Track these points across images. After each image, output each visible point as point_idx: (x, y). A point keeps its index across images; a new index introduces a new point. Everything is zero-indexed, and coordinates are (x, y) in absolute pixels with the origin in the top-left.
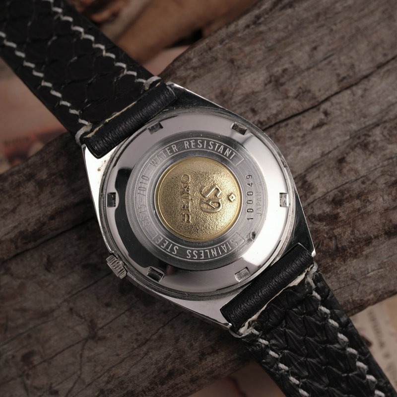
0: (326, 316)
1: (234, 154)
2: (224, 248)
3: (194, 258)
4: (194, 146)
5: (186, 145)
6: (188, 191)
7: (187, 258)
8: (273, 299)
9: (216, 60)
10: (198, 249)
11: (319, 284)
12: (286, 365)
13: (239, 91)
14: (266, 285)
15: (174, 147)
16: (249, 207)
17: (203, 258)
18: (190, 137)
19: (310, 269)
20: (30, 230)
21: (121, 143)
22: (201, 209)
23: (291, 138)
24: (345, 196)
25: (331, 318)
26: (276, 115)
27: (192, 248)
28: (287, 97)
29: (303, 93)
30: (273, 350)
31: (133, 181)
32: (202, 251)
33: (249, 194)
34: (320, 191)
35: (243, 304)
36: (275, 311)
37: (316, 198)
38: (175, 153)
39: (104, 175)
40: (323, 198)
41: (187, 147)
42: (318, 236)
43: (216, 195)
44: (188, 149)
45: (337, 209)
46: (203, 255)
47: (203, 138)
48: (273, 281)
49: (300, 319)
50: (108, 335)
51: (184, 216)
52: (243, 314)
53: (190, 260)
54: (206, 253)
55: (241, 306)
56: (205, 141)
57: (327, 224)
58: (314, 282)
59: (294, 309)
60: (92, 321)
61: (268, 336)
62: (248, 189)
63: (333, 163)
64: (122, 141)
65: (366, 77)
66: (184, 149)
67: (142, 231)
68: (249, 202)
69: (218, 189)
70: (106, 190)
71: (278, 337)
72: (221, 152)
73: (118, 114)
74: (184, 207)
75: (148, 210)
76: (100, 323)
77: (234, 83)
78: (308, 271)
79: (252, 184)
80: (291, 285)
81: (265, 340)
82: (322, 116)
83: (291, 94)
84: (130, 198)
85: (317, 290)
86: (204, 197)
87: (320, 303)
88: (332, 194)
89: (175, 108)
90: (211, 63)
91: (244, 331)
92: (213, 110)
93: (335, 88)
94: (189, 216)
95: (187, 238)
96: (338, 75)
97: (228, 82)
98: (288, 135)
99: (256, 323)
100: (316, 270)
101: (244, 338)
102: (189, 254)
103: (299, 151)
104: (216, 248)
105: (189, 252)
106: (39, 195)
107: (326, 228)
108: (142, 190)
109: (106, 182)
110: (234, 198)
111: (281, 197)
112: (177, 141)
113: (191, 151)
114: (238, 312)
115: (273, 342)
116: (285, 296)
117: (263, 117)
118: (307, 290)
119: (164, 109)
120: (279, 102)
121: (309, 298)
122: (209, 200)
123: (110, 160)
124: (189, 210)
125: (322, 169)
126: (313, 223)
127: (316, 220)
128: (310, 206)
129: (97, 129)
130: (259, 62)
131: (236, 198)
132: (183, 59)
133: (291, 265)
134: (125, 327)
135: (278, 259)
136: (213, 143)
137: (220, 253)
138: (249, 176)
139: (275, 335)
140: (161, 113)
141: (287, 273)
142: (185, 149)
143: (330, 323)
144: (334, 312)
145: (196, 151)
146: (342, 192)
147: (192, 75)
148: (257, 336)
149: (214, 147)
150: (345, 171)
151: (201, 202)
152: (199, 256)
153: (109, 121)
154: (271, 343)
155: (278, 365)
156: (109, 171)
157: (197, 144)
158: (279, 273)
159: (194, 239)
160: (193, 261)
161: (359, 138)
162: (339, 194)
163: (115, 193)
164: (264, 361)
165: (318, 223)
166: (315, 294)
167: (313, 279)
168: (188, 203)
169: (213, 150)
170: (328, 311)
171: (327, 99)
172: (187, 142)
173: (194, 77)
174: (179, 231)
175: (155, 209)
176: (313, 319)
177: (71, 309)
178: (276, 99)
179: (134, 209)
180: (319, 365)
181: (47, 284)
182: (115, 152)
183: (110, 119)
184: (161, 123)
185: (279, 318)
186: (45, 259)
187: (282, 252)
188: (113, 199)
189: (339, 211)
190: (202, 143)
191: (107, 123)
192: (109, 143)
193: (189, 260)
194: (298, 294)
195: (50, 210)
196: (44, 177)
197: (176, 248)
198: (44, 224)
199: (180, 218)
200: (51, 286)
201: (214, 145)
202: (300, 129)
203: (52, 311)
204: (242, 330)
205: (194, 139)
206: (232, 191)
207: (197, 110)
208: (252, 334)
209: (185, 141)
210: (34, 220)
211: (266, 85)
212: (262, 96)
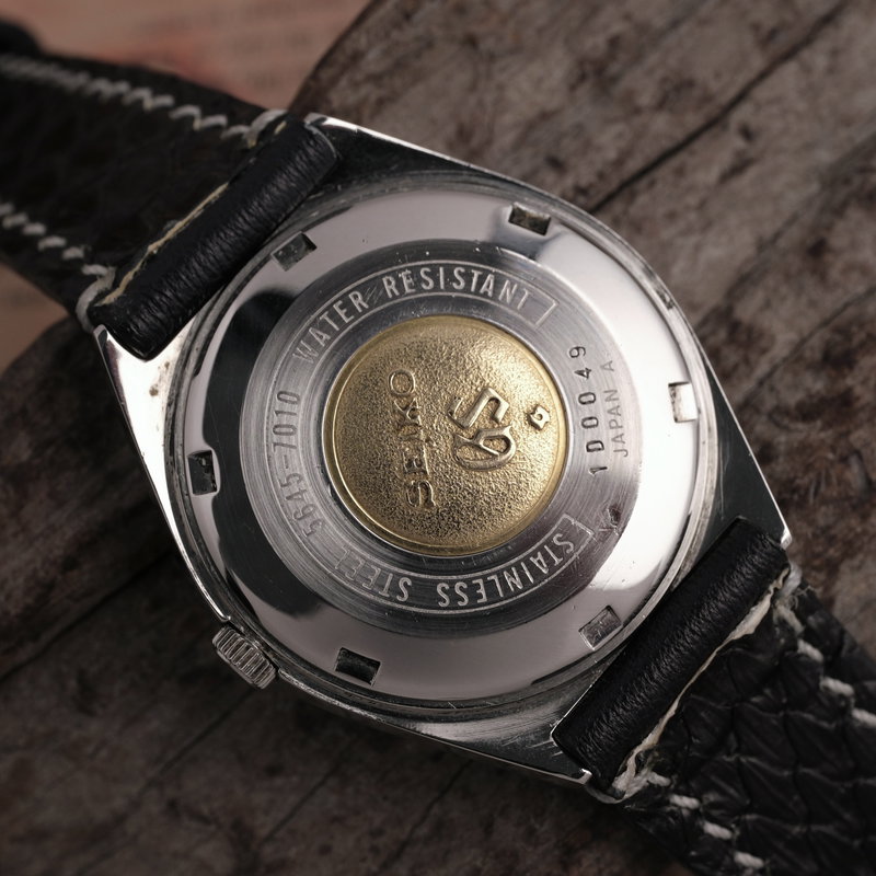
0: (843, 704)
1: (527, 293)
2: (539, 562)
3: (460, 604)
4: (410, 286)
5: (390, 287)
6: (414, 417)
7: (440, 608)
8: (692, 681)
9: (430, 45)
10: (467, 576)
11: (811, 619)
12: (754, 854)
13: (508, 119)
14: (668, 646)
15: (356, 297)
16: (590, 435)
17: (484, 599)
18: (397, 264)
19: (781, 581)
20: (13, 612)
21: (205, 308)
22: (459, 464)
23: (672, 216)
24: (856, 341)
25: (860, 706)
26: (619, 163)
27: (449, 578)
28: (637, 111)
29: (676, 90)
30: (714, 821)
31: (255, 411)
32: (480, 581)
33: (584, 399)
34: (782, 342)
35: (613, 710)
36: (703, 714)
37: (777, 361)
38: (360, 315)
39: (169, 405)
40: (796, 357)
41: (392, 291)
42: (811, 460)
43: (493, 417)
44: (395, 297)
45: (844, 377)
46: (482, 591)
47: (434, 262)
48: (687, 631)
49: (774, 722)
50: (292, 853)
51: (415, 490)
52: (617, 737)
53: (451, 612)
54: (490, 585)
55: (608, 717)
56: (441, 269)
57: (827, 425)
58: (798, 616)
59: (755, 700)
60: (237, 825)
61: (693, 784)
62: (581, 385)
63: (795, 262)
64: (206, 301)
65: (829, 19)
66: (385, 299)
67: (301, 548)
68: (588, 423)
69: (497, 401)
70: (183, 446)
71: (723, 784)
72: (490, 294)
73: (179, 225)
74: (410, 464)
75: (310, 488)
76: (263, 825)
77: (489, 98)
78: (776, 590)
79: (588, 371)
80: (737, 634)
81: (688, 795)
82: (739, 143)
83: (646, 99)
84: (254, 460)
85: (809, 636)
86: (462, 427)
87: (821, 670)
88: (816, 342)
89: (339, 187)
90: (418, 55)
91: (628, 782)
92: (449, 178)
93: (758, 62)
94: (427, 489)
95: (431, 549)
96: (756, 27)
97: (472, 100)
98: (661, 211)
99: (657, 754)
100: (797, 583)
101: (629, 801)
102: (444, 596)
103: (698, 248)
104: (518, 566)
105: (443, 589)
106: (20, 507)
107: (827, 435)
108: (287, 434)
109: (179, 423)
110: (546, 417)
111: (674, 395)
112: (363, 280)
113: (404, 302)
114: (604, 733)
115: (712, 797)
116: (725, 668)
117: (584, 174)
118: (782, 641)
119: (310, 195)
120: (619, 127)
121: (789, 662)
122: (478, 433)
123: (180, 359)
124: (425, 472)
125: (770, 281)
126: (787, 429)
127: (795, 419)
128: (766, 386)
129: (129, 276)
130: (540, 31)
131: (551, 417)
132: (341, 58)
133: (729, 580)
134: (335, 820)
135: (688, 568)
136: (462, 270)
137: (531, 580)
138: (578, 348)
139: (713, 778)
140: (303, 206)
141: (720, 604)
142: (388, 300)
143: (858, 720)
144: (865, 689)
145: (420, 300)
146: (844, 331)
147: (373, 98)
148: (667, 790)
149: (469, 282)
150: (834, 274)
151: (457, 444)
152: (474, 596)
153: (159, 249)
154: (706, 802)
155: (732, 857)
156: (184, 391)
157: (420, 280)
158: (700, 607)
159: (452, 550)
160: (457, 612)
161: (847, 181)
162: (838, 338)
163: (209, 453)
164: (693, 853)
165: (800, 426)
166: (805, 647)
167: (793, 609)
168: (419, 451)
169: (467, 290)
170: (846, 689)
171: (741, 97)
172: (391, 279)
173: (381, 102)
174: (407, 532)
175: (329, 482)
176: (810, 717)
177: (171, 805)
178: (609, 121)
179: (270, 489)
180: (845, 839)
181: (89, 749)
182: (190, 334)
183: (160, 243)
184: (310, 235)
185: (717, 729)
186: (72, 684)
187: (699, 548)
188: (207, 472)
189: (849, 381)
190: (433, 274)
191: (152, 256)
192: (165, 308)
193: (445, 612)
194: (760, 657)
195: (59, 546)
196: (25, 455)
197: (405, 584)
198: (50, 586)
199: (401, 495)
200: (104, 753)
201: (468, 276)
202: (691, 189)
203: (120, 819)
204: (621, 783)
205: (409, 268)
206: (536, 399)
207: (402, 182)
208: (651, 788)
209: (383, 275)
210: (21, 581)
211: (573, 88)
212: (569, 119)
